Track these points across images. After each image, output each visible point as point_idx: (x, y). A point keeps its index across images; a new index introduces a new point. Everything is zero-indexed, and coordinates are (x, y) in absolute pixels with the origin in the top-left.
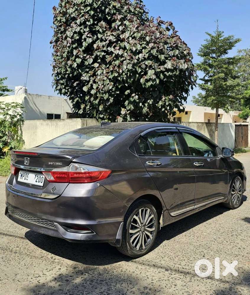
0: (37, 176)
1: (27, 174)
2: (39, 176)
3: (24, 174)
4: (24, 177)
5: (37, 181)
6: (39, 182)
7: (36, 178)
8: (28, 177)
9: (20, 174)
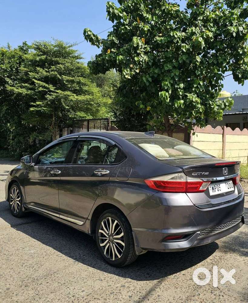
0: (226, 184)
1: (218, 185)
2: (228, 183)
3: (215, 186)
4: (216, 189)
5: (229, 187)
6: (230, 188)
7: (227, 185)
8: (220, 188)
9: (210, 187)
